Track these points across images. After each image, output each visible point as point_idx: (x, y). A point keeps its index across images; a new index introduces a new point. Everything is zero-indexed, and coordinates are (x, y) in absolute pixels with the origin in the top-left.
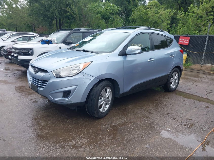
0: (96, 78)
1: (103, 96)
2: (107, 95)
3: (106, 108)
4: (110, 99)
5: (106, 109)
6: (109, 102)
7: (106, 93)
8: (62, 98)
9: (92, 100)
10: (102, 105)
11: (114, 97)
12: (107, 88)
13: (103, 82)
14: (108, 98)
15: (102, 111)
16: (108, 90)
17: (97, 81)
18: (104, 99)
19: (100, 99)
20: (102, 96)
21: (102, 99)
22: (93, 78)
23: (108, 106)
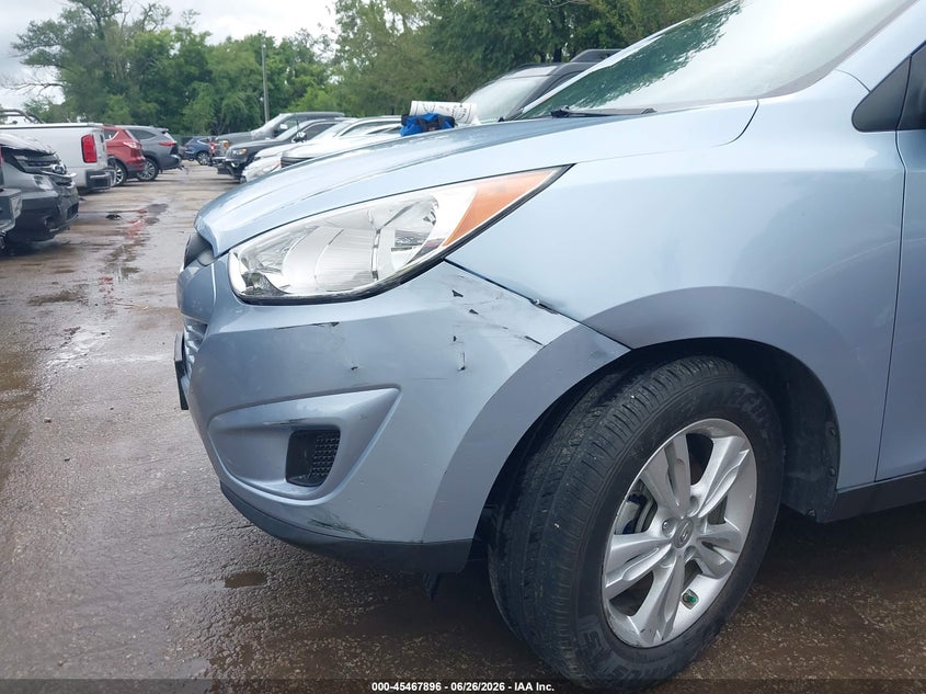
0: (592, 325)
1: (659, 497)
2: (707, 491)
3: (690, 600)
4: (737, 523)
5: (684, 616)
6: (727, 557)
7: (696, 478)
8: (281, 485)
9: (533, 538)
10: (647, 581)
11: (783, 508)
12: (713, 431)
13: (662, 374)
14: (717, 516)
15: (648, 631)
16: (722, 447)
17: (599, 354)
18: (664, 530)
19: (630, 529)
20: (645, 502)
21: (644, 529)
22: (551, 329)
23: (706, 589)
